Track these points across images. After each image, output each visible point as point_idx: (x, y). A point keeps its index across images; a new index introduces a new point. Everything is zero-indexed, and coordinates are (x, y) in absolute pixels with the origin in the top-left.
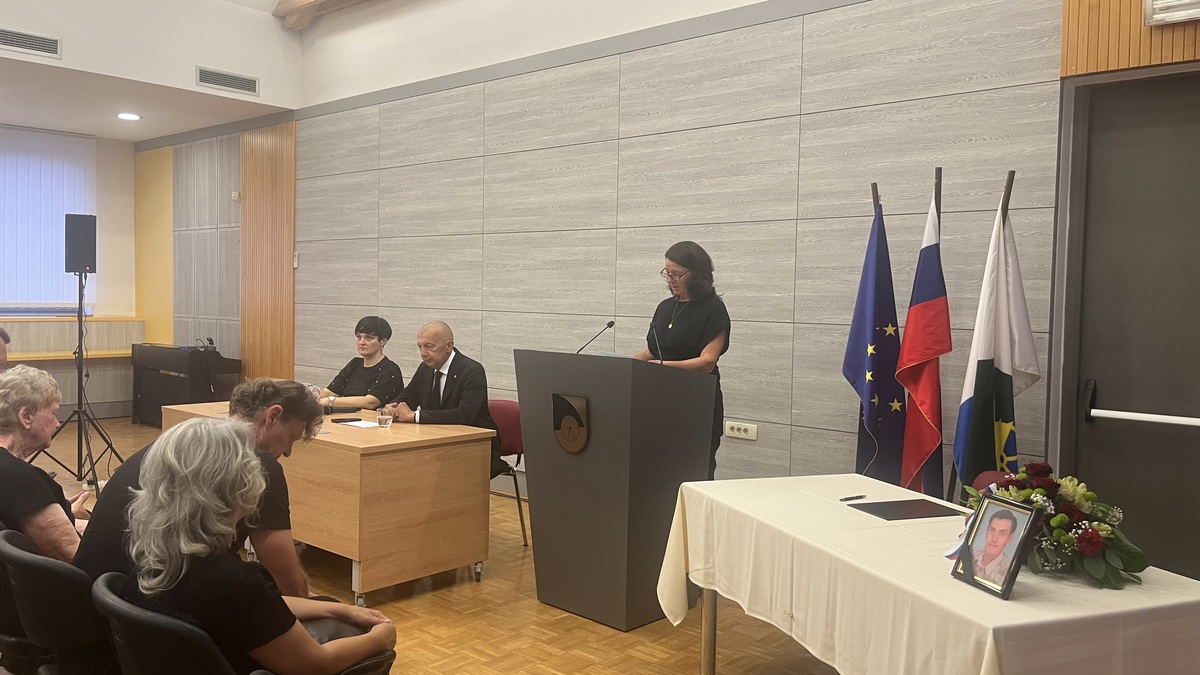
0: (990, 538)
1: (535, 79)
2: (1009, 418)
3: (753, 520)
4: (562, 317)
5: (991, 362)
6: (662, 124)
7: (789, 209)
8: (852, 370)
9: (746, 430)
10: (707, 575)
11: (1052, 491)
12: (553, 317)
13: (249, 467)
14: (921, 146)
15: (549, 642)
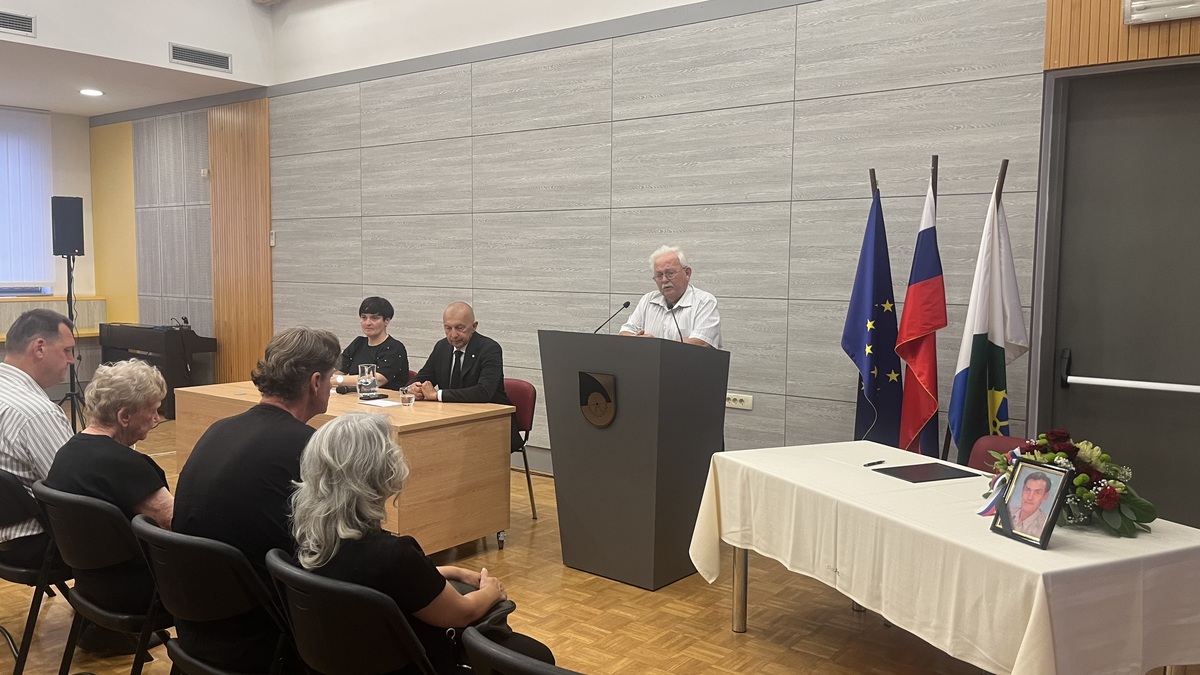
0: (1026, 496)
1: (524, 60)
2: (1002, 387)
3: (793, 486)
4: (556, 295)
5: (985, 336)
6: (657, 107)
7: (784, 191)
8: (851, 343)
9: (741, 401)
10: (744, 537)
11: (1072, 454)
12: (547, 295)
13: (393, 456)
14: (911, 133)
15: (586, 602)
